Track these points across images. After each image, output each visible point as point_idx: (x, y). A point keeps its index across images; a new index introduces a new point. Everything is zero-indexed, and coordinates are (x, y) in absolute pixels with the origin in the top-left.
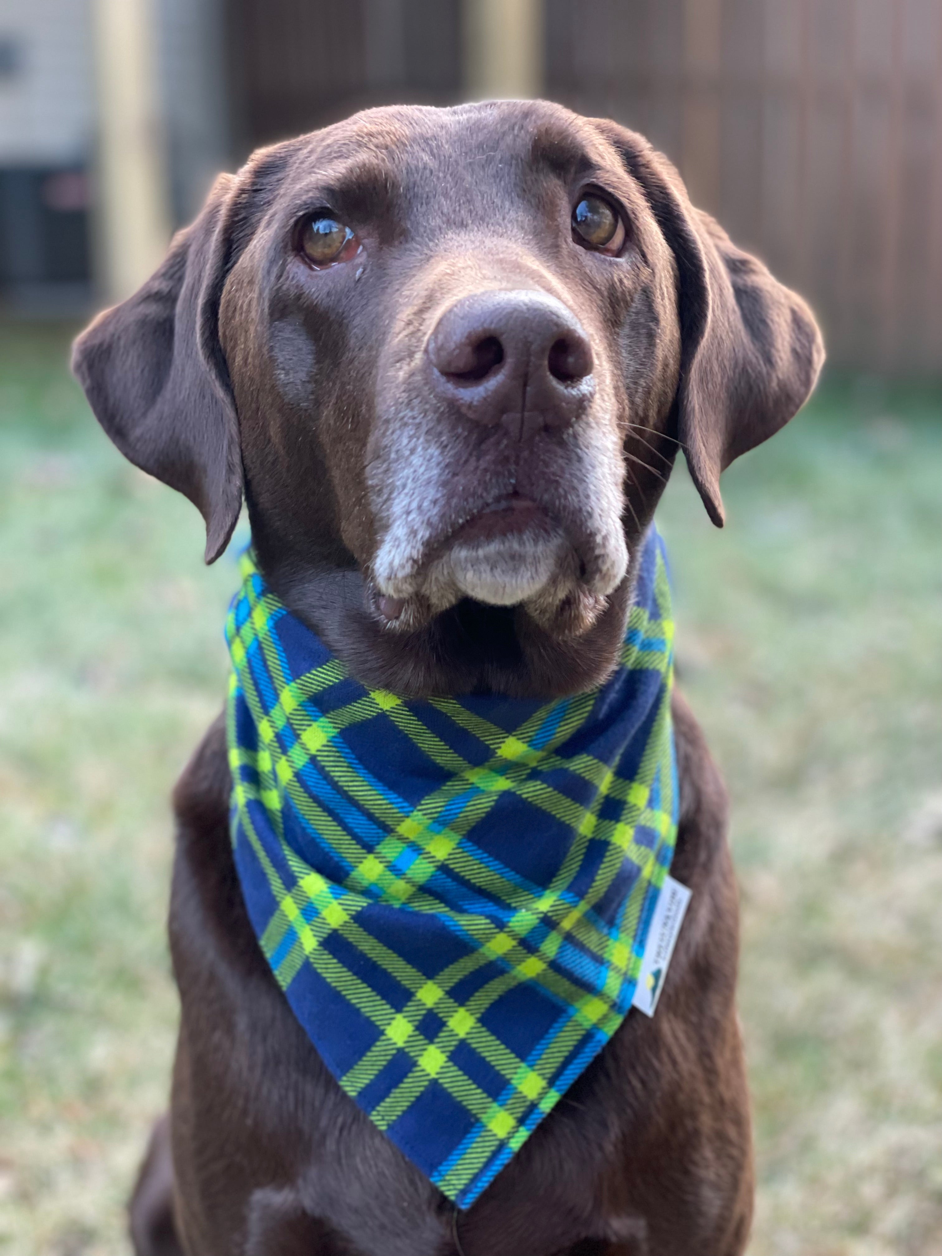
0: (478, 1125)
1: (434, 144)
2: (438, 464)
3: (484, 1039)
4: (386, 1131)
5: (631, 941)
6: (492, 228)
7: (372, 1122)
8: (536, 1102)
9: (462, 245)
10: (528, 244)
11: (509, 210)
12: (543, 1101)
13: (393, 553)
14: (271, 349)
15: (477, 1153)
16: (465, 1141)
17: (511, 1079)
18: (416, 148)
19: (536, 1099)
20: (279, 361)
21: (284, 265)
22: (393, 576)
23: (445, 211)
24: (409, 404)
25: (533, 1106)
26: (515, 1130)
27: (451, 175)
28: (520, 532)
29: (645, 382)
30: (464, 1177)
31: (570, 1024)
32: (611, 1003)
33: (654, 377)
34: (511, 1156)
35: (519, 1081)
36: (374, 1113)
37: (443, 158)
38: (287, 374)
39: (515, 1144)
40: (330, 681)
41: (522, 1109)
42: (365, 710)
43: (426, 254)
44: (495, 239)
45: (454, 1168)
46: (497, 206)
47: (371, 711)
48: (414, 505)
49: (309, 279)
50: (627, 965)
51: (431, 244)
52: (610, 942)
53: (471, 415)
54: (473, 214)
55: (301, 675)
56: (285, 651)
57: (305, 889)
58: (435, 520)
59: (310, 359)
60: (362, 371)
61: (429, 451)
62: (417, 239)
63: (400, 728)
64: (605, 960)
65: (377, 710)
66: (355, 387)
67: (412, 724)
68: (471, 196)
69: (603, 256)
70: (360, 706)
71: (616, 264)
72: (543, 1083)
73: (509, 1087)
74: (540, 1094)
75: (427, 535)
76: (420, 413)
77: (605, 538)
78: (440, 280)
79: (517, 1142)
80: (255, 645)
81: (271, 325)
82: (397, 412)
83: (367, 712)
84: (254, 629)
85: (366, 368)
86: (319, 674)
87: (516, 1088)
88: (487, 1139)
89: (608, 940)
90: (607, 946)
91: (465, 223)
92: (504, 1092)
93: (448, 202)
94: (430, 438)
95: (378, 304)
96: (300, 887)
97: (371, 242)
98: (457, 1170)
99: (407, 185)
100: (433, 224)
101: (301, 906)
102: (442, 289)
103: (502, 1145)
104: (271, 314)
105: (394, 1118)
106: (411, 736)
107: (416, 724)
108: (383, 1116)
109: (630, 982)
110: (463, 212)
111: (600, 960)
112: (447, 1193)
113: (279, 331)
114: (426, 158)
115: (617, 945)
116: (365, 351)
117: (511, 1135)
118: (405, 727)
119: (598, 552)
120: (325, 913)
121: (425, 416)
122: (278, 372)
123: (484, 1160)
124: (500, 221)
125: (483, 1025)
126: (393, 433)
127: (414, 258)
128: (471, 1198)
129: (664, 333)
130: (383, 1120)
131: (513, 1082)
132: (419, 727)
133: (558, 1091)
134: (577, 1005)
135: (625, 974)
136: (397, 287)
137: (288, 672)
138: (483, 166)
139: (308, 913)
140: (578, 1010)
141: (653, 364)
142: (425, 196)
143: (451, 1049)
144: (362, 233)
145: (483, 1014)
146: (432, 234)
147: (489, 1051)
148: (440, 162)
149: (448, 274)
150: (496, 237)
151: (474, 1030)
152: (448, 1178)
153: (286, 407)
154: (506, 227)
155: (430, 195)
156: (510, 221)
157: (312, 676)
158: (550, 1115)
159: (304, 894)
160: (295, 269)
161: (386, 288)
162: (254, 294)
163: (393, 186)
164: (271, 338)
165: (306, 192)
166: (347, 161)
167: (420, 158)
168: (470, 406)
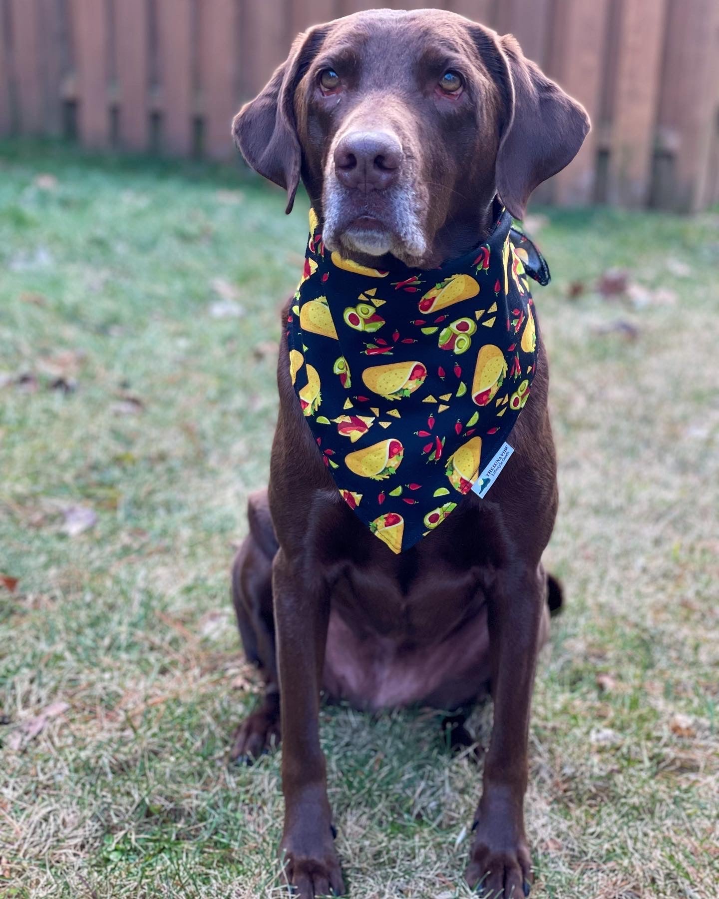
6: (392, 89)
21: (313, 91)
28: (371, 230)
49: (321, 101)
54: (386, 81)
59: (321, 135)
97: (345, 87)
99: (364, 63)
124: (397, 85)
138: (399, 55)
144: (342, 82)
146: (367, 89)
156: (401, 86)
160: (316, 94)
161: (345, 111)
162: (303, 101)
163: (358, 62)
164: (308, 123)
165: (324, 59)
166: (342, 47)
167: (373, 49)
168: (346, 180)
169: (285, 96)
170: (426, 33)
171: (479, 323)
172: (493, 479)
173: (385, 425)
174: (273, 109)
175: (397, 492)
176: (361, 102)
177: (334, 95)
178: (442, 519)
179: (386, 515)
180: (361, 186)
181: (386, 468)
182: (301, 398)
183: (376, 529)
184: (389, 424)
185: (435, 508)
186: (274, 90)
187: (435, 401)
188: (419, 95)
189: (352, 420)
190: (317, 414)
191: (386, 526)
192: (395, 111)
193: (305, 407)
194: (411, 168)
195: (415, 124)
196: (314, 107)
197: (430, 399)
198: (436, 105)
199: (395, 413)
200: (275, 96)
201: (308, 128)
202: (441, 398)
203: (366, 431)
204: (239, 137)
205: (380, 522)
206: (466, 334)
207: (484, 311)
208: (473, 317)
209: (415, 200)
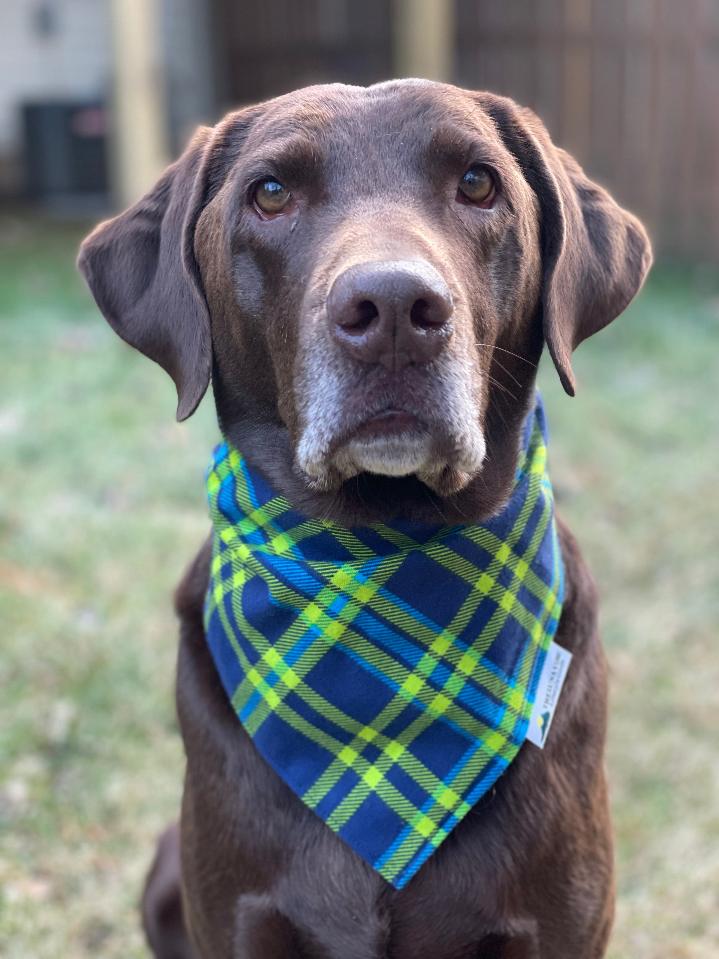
0: (407, 827)
1: (351, 124)
2: (337, 388)
3: (411, 763)
4: (339, 832)
5: (524, 689)
6: (391, 194)
7: (328, 826)
8: (452, 811)
9: (366, 210)
10: (417, 207)
11: (405, 179)
12: (458, 810)
13: (308, 446)
14: (233, 274)
15: (407, 848)
16: (398, 839)
17: (432, 793)
18: (338, 128)
19: (452, 809)
20: (238, 283)
21: (240, 214)
22: (309, 461)
23: (356, 180)
24: (318, 342)
25: (449, 814)
26: (436, 831)
27: (363, 150)
28: (399, 434)
29: (512, 297)
30: (399, 866)
31: (477, 753)
32: (508, 736)
33: (519, 292)
34: (433, 850)
35: (438, 795)
36: (329, 819)
37: (358, 136)
38: (243, 293)
39: (436, 841)
40: (286, 507)
41: (441, 816)
42: (313, 528)
43: (341, 215)
44: (391, 205)
45: (390, 859)
46: (396, 176)
47: (317, 529)
48: (321, 415)
49: (259, 228)
50: (521, 708)
51: (345, 207)
52: (509, 689)
53: (357, 356)
54: (378, 183)
55: (265, 503)
56: (253, 484)
57: (267, 662)
58: (336, 426)
59: (259, 285)
60: (294, 301)
61: (330, 378)
62: (335, 202)
63: (340, 541)
64: (503, 703)
65: (321, 528)
66: (289, 312)
67: (348, 538)
68: (377, 167)
69: (478, 209)
70: (309, 525)
71: (488, 214)
72: (458, 797)
73: (430, 799)
74: (455, 805)
75: (331, 437)
76: (325, 350)
77: (462, 439)
78: (344, 245)
79: (437, 840)
80: (231, 479)
81: (233, 257)
82: (311, 346)
83: (314, 530)
84: (229, 467)
85: (297, 300)
86: (278, 502)
87: (435, 800)
88: (414, 837)
89: (507, 688)
90: (506, 692)
91: (371, 190)
92: (426, 803)
93: (360, 172)
94: (331, 368)
95: (306, 252)
96: (264, 660)
97: (302, 202)
98: (393, 861)
99: (330, 159)
100: (347, 190)
101: (264, 675)
102: (345, 253)
103: (426, 842)
104: (233, 249)
105: (344, 822)
106: (347, 548)
107: (351, 538)
108: (336, 821)
109: (523, 721)
110: (370, 181)
111: (499, 703)
112: (387, 878)
113: (239, 261)
114: (345, 136)
115: (514, 691)
116: (296, 287)
117: (433, 835)
118: (343, 540)
119: (457, 447)
120: (284, 678)
121: (327, 353)
122: (238, 291)
123: (413, 853)
124: (397, 189)
125: (411, 753)
126: (308, 360)
127: (332, 217)
128: (403, 881)
129: (527, 259)
130: (336, 824)
131: (434, 795)
132: (354, 540)
133: (469, 803)
134: (482, 738)
135: (520, 714)
136: (319, 240)
137: (255, 500)
138: (388, 142)
139: (271, 679)
140: (483, 743)
141: (518, 284)
142: (342, 167)
143: (387, 769)
144: (295, 195)
145: (410, 744)
146: (347, 199)
147: (415, 772)
148: (356, 139)
149: (349, 240)
150: (393, 202)
151: (404, 756)
152: (386, 866)
153: (244, 316)
154: (402, 193)
155: (347, 166)
156: (405, 189)
157: (273, 504)
158: (463, 821)
159: (267, 666)
160: (249, 218)
161: (312, 239)
162: (220, 231)
164: (233, 265)
165: (255, 163)
166: (287, 139)
168: (356, 350)
174: (152, 240)
180: (386, 359)
186: (152, 206)
196: (247, 236)
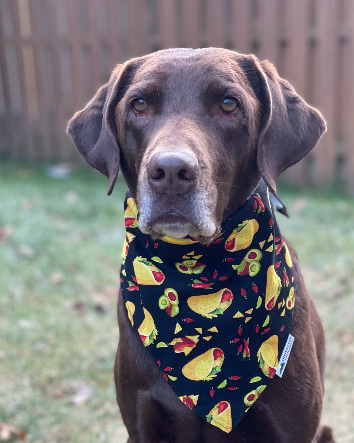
20: (128, 142)
21: (128, 112)
27: (179, 91)
28: (175, 223)
38: (130, 147)
49: (135, 120)
53: (156, 190)
71: (233, 120)
81: (125, 131)
93: (176, 102)
94: (148, 193)
97: (151, 111)
100: (169, 110)
104: (125, 128)
113: (128, 133)
122: (128, 145)
124: (190, 111)
142: (169, 98)
146: (168, 114)
150: (186, 117)
160: (131, 114)
161: (153, 130)
162: (121, 118)
163: (160, 95)
164: (126, 135)
165: (135, 91)
166: (149, 82)
167: (171, 83)
168: (156, 188)
169: (108, 112)
170: (209, 69)
171: (263, 251)
172: (286, 362)
173: (208, 338)
174: (99, 118)
175: (224, 384)
176: (164, 124)
177: (144, 117)
178: (256, 397)
179: (218, 405)
180: (168, 192)
181: (213, 369)
182: (141, 334)
183: (212, 419)
184: (210, 337)
185: (251, 390)
186: (100, 104)
187: (242, 316)
188: (207, 117)
189: (183, 340)
190: (156, 342)
191: (219, 413)
192: (190, 132)
193: (144, 340)
194: (204, 176)
195: (206, 141)
196: (130, 123)
197: (239, 315)
198: (219, 123)
199: (214, 329)
200: (101, 108)
201: (125, 138)
202: (246, 312)
203: (195, 346)
204: (73, 135)
205: (214, 412)
206: (256, 260)
207: (265, 241)
208: (258, 248)
209: (208, 198)
